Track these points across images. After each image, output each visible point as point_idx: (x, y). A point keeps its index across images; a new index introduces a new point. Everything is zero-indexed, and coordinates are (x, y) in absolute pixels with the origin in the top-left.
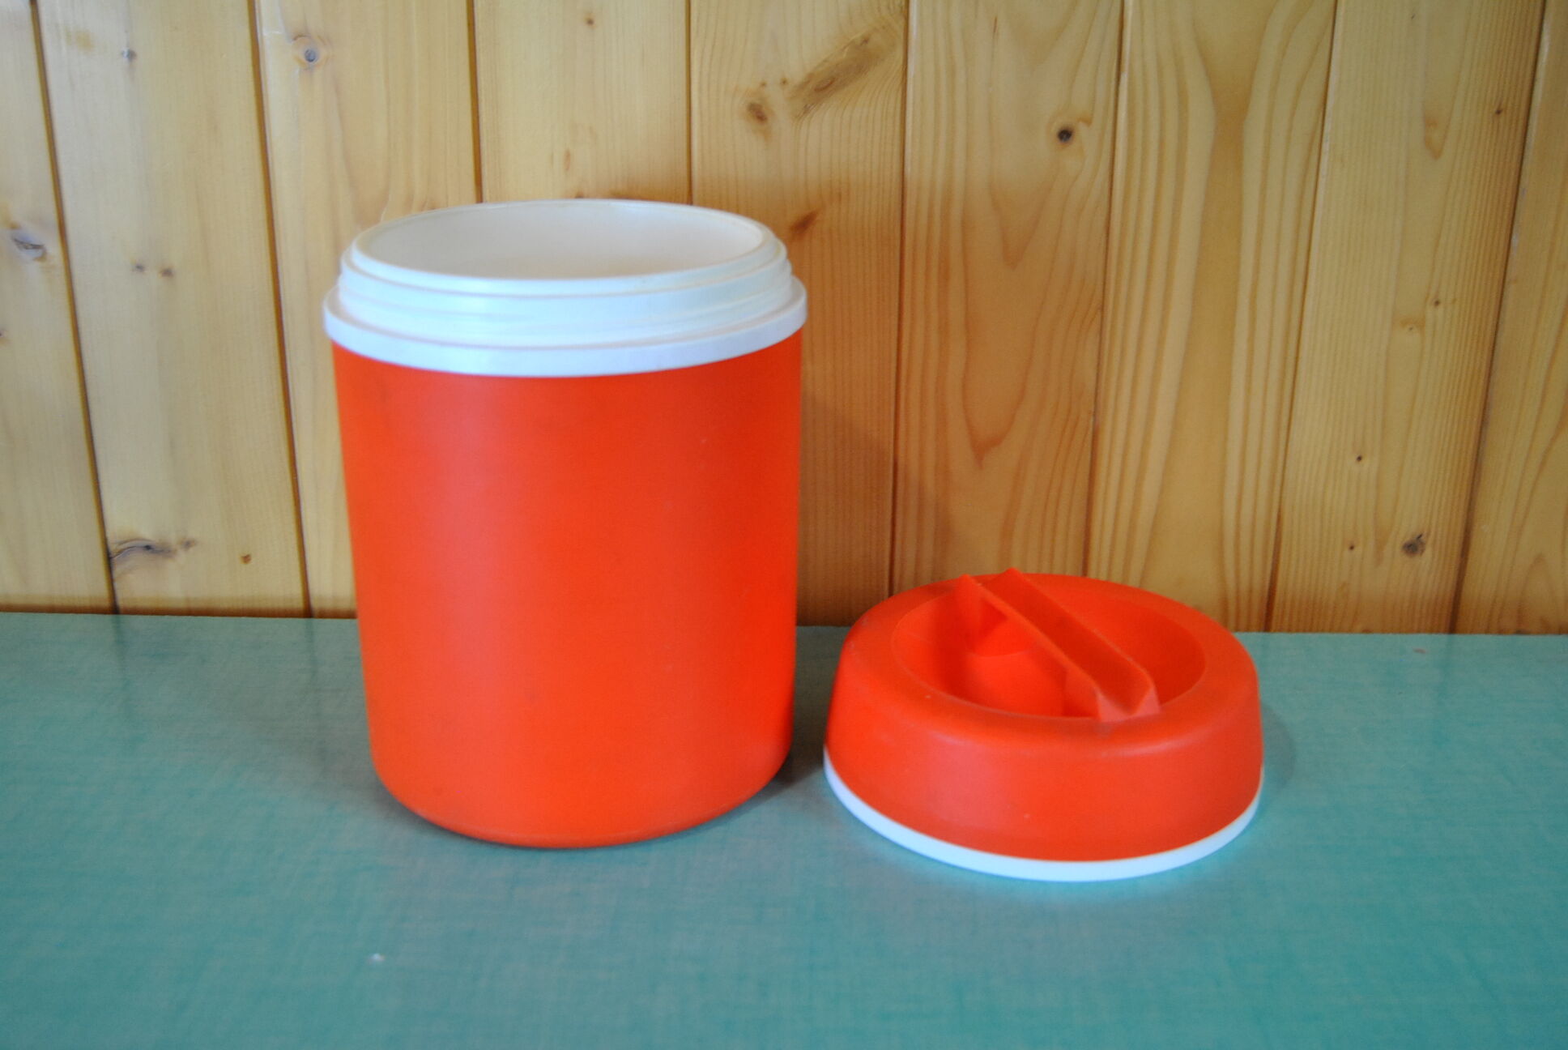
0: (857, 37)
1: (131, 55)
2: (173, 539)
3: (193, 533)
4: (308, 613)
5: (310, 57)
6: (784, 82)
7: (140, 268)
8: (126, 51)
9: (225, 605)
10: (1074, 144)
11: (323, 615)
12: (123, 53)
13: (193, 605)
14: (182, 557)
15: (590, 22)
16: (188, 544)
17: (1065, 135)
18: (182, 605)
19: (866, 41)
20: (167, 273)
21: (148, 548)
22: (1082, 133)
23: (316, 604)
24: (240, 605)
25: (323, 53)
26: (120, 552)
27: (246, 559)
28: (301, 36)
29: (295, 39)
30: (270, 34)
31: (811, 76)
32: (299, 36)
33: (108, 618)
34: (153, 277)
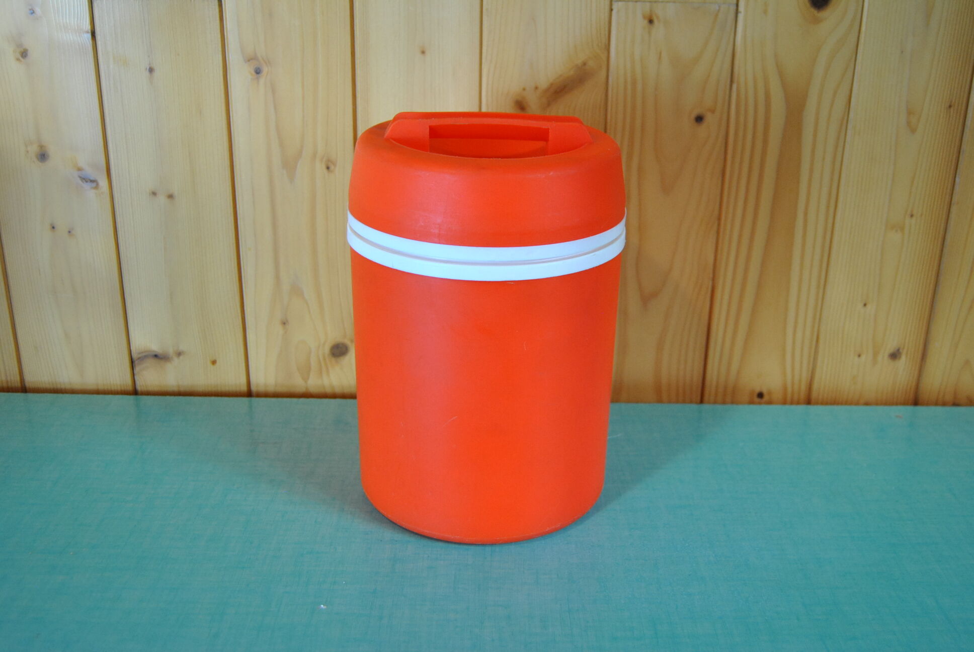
0: (579, 62)
1: (151, 70)
2: (171, 351)
3: (182, 347)
4: (249, 394)
5: (258, 72)
6: (536, 88)
7: (154, 194)
8: (148, 68)
9: (200, 389)
10: (704, 125)
11: (259, 395)
12: (146, 69)
13: (182, 389)
14: (176, 361)
15: (423, 52)
16: (179, 354)
17: (699, 119)
18: (176, 389)
19: (585, 64)
20: (171, 196)
21: (156, 356)
22: (709, 118)
23: (254, 388)
24: (210, 389)
25: (265, 70)
26: (139, 358)
27: (214, 362)
28: (252, 59)
29: (249, 61)
30: (234, 57)
31: (552, 84)
32: (249, 60)
33: (132, 397)
34: (162, 199)
